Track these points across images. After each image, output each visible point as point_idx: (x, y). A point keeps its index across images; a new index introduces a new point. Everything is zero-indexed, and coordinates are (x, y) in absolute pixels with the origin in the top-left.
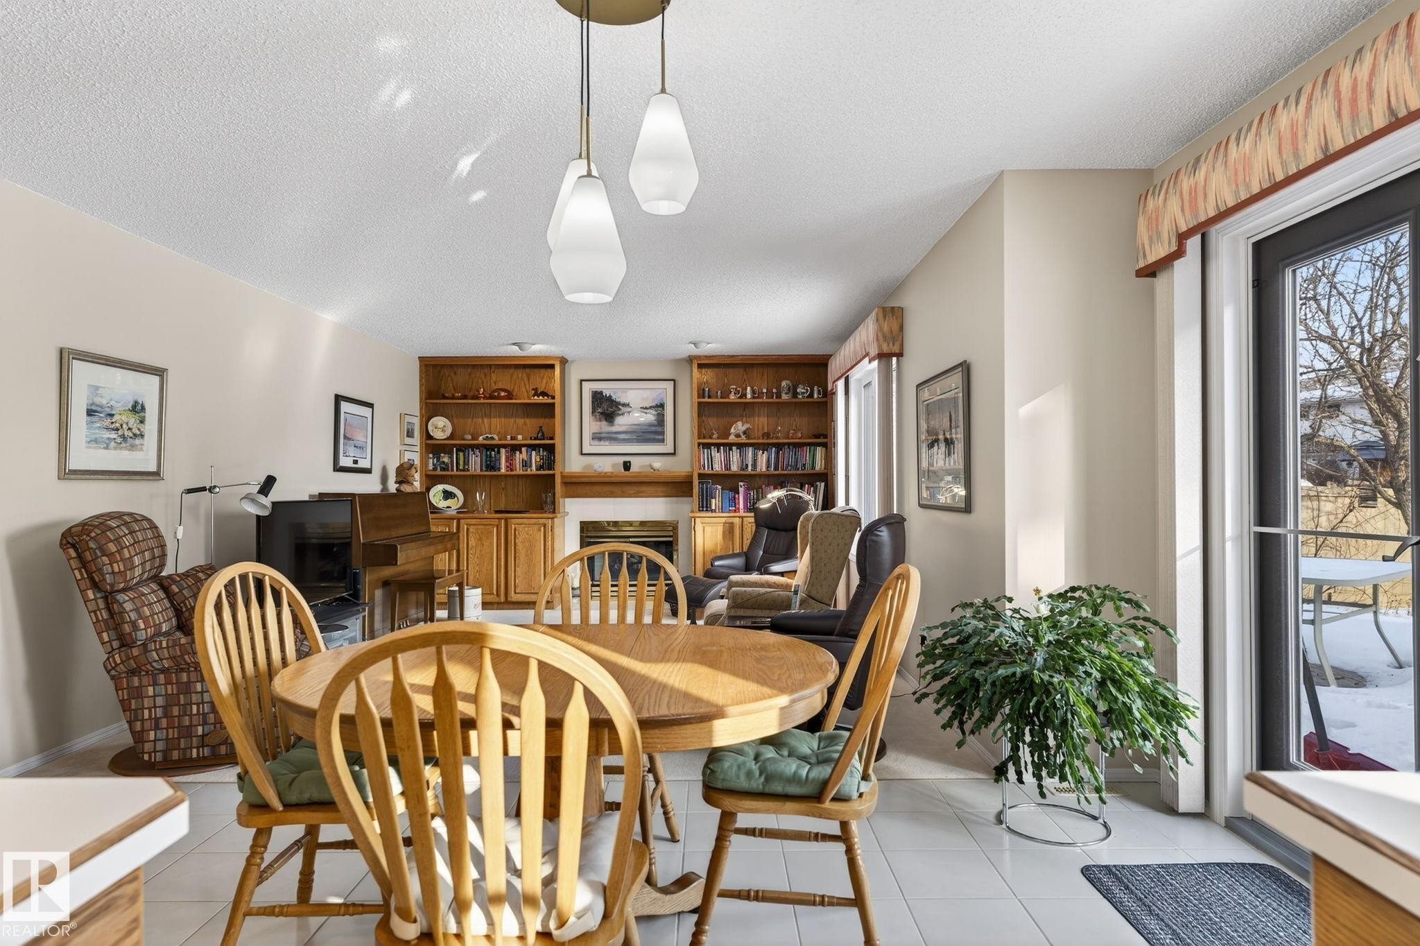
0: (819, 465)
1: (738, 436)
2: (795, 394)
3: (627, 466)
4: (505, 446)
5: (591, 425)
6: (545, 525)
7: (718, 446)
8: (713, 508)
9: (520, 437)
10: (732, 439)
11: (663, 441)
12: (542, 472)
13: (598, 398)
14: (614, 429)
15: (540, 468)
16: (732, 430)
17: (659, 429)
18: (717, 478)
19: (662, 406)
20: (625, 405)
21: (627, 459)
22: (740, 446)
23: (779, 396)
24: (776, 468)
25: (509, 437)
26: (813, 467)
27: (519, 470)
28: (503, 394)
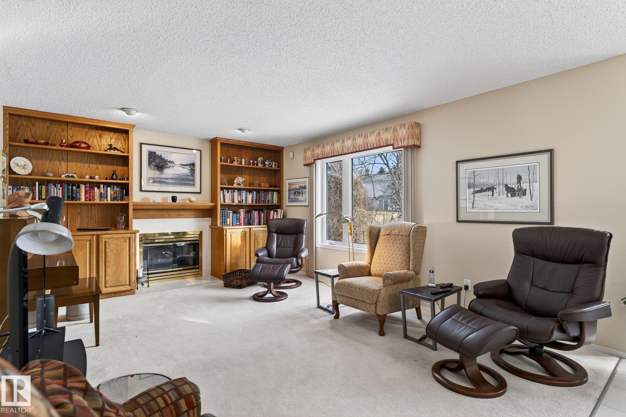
0: (275, 201)
1: (239, 184)
2: (264, 165)
3: (174, 199)
4: (85, 183)
5: (148, 172)
6: (130, 238)
7: (228, 189)
8: (228, 223)
9: (97, 177)
10: (235, 186)
11: (194, 185)
12: (115, 202)
13: (152, 155)
14: (163, 176)
15: (114, 199)
16: (235, 181)
17: (192, 178)
18: (229, 207)
19: (193, 165)
20: (170, 162)
21: (174, 195)
22: (239, 190)
23: (257, 165)
24: (256, 202)
25: (88, 177)
26: (273, 202)
27: (97, 201)
28: (83, 145)
